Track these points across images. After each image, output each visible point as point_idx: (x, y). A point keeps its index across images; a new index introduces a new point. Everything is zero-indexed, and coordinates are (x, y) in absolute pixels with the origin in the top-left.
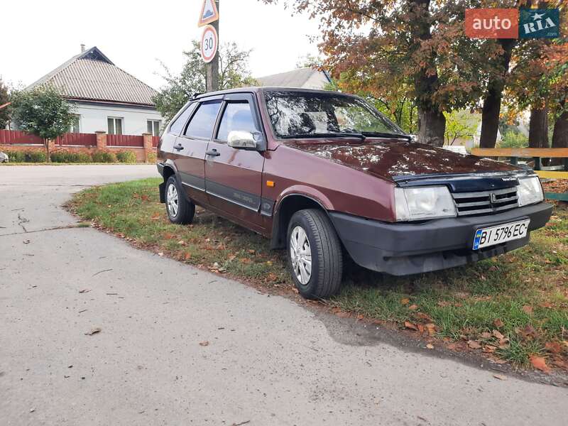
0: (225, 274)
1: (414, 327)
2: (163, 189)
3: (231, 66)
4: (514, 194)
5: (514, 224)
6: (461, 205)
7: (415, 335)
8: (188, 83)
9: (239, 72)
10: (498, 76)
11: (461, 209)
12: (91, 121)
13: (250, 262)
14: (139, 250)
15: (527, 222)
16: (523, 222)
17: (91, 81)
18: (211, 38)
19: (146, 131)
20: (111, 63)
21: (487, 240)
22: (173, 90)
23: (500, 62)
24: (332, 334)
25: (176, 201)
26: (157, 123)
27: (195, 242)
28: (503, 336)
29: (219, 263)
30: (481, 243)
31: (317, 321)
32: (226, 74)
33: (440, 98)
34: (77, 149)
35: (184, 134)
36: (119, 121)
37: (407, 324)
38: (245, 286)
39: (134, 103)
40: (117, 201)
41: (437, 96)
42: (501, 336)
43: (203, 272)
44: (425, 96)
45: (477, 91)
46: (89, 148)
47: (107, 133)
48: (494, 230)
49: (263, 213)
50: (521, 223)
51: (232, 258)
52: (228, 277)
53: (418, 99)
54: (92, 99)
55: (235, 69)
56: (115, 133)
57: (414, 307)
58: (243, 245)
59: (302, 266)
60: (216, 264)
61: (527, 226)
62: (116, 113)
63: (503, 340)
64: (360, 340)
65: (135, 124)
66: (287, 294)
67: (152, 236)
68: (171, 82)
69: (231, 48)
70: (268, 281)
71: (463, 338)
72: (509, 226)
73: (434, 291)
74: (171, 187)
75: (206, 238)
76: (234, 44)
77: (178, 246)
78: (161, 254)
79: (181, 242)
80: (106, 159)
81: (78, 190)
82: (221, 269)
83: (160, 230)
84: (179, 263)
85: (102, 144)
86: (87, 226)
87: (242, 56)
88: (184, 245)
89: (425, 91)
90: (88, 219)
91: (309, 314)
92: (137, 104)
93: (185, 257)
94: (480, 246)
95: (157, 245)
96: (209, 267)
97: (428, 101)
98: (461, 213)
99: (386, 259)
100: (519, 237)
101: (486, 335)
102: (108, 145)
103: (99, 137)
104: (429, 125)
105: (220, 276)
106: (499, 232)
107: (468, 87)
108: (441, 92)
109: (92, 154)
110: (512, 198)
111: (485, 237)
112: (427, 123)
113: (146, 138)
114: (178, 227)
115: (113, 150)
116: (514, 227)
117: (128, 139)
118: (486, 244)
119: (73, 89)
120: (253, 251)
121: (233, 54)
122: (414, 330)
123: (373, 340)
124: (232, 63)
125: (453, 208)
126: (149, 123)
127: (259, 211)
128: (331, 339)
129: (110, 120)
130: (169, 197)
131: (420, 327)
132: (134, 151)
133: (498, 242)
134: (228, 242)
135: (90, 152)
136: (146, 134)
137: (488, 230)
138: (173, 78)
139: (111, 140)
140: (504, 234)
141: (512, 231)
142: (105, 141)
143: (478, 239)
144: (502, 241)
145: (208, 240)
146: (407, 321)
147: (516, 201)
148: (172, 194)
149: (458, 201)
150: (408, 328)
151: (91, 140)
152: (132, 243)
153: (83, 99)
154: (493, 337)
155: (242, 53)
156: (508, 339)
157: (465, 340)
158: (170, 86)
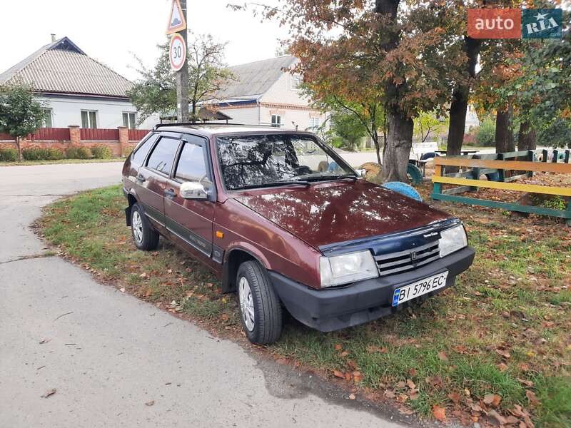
0: (181, 315)
1: (342, 376)
2: (129, 214)
3: (207, 59)
4: (436, 247)
5: (432, 278)
6: (383, 266)
7: (342, 383)
8: (163, 76)
9: (215, 65)
10: (463, 82)
11: (382, 270)
12: (64, 115)
13: (206, 299)
14: (102, 285)
15: (446, 274)
16: (441, 275)
17: (63, 73)
18: (179, 47)
19: (121, 124)
20: (83, 54)
21: (406, 296)
22: (147, 84)
23: (465, 68)
24: (268, 387)
25: (140, 228)
26: (133, 115)
27: (157, 274)
28: (414, 386)
29: (177, 302)
30: (400, 300)
31: (258, 370)
32: (202, 67)
33: (408, 104)
34: (50, 145)
35: (147, 165)
36: (93, 114)
37: (336, 373)
38: (198, 329)
39: (108, 95)
40: (86, 219)
41: (405, 102)
42: (412, 385)
43: (161, 312)
44: (393, 101)
45: (442, 98)
46: (63, 143)
47: (81, 127)
48: (412, 286)
49: (214, 259)
50: (439, 276)
51: (190, 295)
52: (183, 318)
53: (387, 103)
54: (64, 92)
55: (211, 61)
56: (89, 127)
57: (345, 354)
58: (203, 278)
59: (247, 315)
60: (174, 302)
61: (445, 277)
62: (89, 106)
63: (414, 391)
64: (292, 392)
65: (110, 117)
66: (236, 337)
67: (116, 267)
68: (145, 75)
69: (206, 39)
70: (220, 322)
71: (382, 387)
72: (427, 280)
73: (366, 335)
74: (136, 214)
75: (169, 269)
76: (210, 36)
77: (140, 279)
78: (123, 290)
79: (143, 275)
80: (80, 155)
81: (49, 201)
82: (178, 309)
83: (124, 260)
84: (139, 301)
85: (76, 139)
86: (53, 255)
87: (217, 49)
88: (146, 278)
89: (393, 96)
90: (55, 244)
91: (252, 362)
92: (111, 96)
93: (145, 294)
94: (400, 302)
95: (119, 279)
96: (167, 306)
97: (396, 107)
98: (382, 273)
99: (315, 319)
100: (438, 287)
101: (401, 384)
102: (82, 139)
103: (73, 131)
104: (398, 129)
105: (176, 317)
106: (418, 288)
107: (432, 95)
108: (408, 98)
109: (65, 150)
110: (434, 251)
111: (404, 294)
112: (395, 127)
113: (121, 131)
114: (142, 254)
115: (88, 144)
116: (432, 281)
117: (103, 132)
118: (406, 299)
119: (44, 83)
120: (211, 285)
121: (209, 46)
122: (342, 378)
123: (304, 390)
124: (207, 55)
125: (375, 269)
126: (125, 115)
127: (211, 256)
128: (267, 391)
129: (84, 113)
130: (134, 223)
131: (348, 375)
132: (110, 145)
133: (417, 295)
134: (189, 274)
135: (64, 147)
136: (121, 128)
137: (406, 288)
138: (147, 72)
139: (85, 134)
140: (423, 288)
141: (431, 284)
142: (79, 135)
143: (397, 297)
144: (421, 293)
145: (170, 271)
146: (337, 369)
147: (437, 253)
148: (137, 221)
149: (380, 262)
150: (337, 377)
151: (64, 134)
152: (95, 277)
153: (55, 92)
154: (406, 386)
155: (217, 46)
156: (418, 390)
157: (383, 389)
158: (146, 80)
